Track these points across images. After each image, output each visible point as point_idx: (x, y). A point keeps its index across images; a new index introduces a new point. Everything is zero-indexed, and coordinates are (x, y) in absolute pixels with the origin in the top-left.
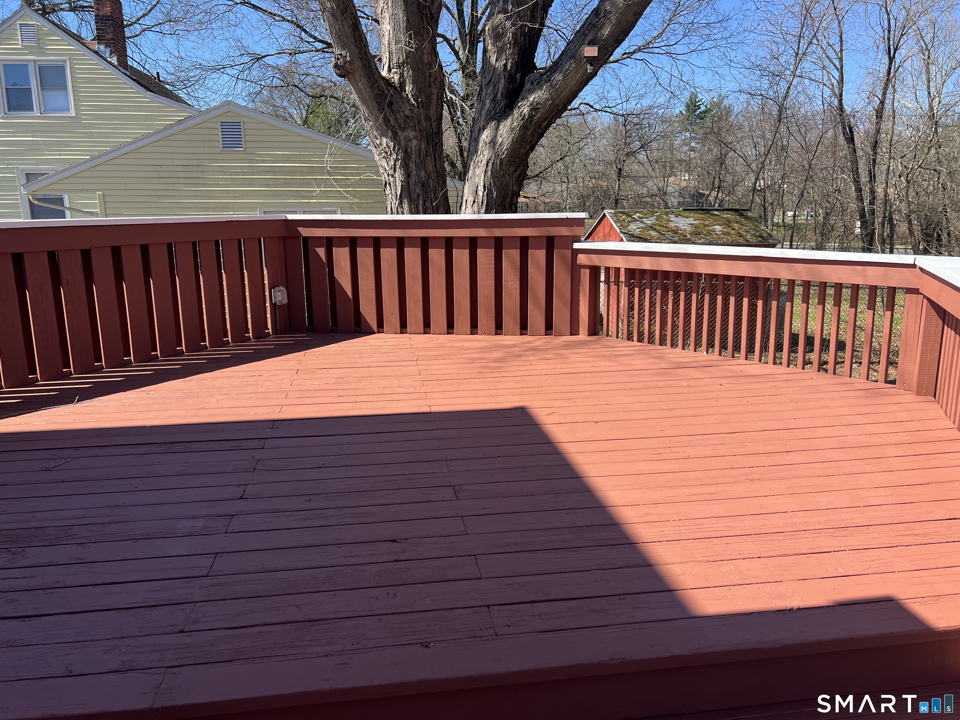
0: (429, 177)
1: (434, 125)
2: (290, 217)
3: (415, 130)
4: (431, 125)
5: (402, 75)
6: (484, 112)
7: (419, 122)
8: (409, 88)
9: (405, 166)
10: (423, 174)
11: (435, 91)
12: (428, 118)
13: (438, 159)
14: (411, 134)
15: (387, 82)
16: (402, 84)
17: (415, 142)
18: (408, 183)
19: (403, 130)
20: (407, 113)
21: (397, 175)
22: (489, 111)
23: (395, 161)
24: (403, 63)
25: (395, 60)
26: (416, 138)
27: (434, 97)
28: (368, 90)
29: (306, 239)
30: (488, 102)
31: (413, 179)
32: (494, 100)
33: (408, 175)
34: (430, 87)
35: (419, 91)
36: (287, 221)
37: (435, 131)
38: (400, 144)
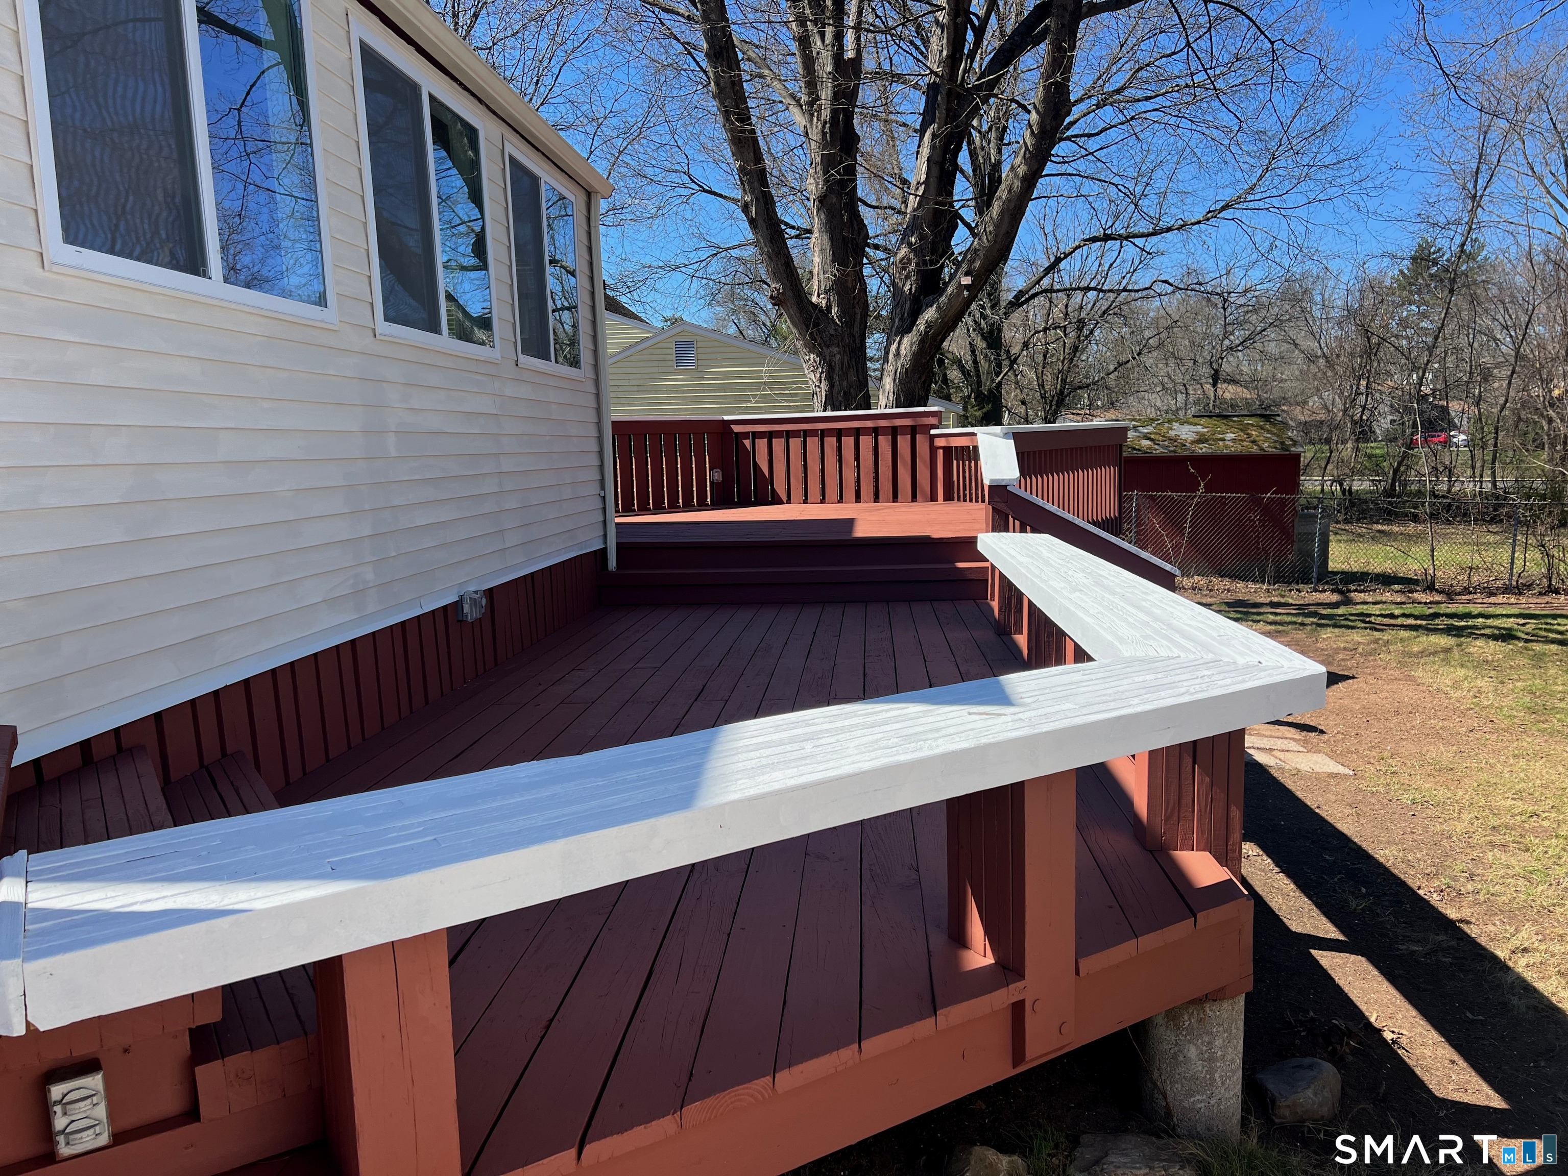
0: (851, 387)
1: (857, 341)
2: (726, 418)
3: (838, 346)
4: (854, 341)
5: (829, 300)
6: (894, 329)
7: (842, 339)
8: (834, 310)
9: (829, 378)
10: (845, 383)
11: (858, 311)
12: (851, 335)
13: (860, 370)
14: (835, 350)
15: (815, 306)
16: (829, 308)
17: (838, 357)
18: (832, 392)
19: (828, 347)
20: (832, 332)
21: (822, 386)
22: (898, 328)
23: (821, 373)
24: (829, 290)
25: (823, 288)
26: (839, 353)
27: (858, 316)
28: (798, 315)
29: (737, 434)
30: (897, 320)
31: (836, 389)
32: (901, 319)
33: (831, 385)
34: (854, 307)
35: (843, 313)
36: (723, 421)
37: (858, 345)
38: (824, 359)
